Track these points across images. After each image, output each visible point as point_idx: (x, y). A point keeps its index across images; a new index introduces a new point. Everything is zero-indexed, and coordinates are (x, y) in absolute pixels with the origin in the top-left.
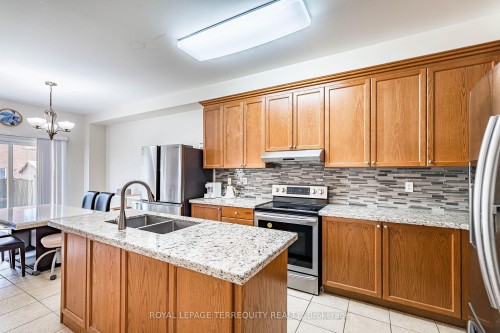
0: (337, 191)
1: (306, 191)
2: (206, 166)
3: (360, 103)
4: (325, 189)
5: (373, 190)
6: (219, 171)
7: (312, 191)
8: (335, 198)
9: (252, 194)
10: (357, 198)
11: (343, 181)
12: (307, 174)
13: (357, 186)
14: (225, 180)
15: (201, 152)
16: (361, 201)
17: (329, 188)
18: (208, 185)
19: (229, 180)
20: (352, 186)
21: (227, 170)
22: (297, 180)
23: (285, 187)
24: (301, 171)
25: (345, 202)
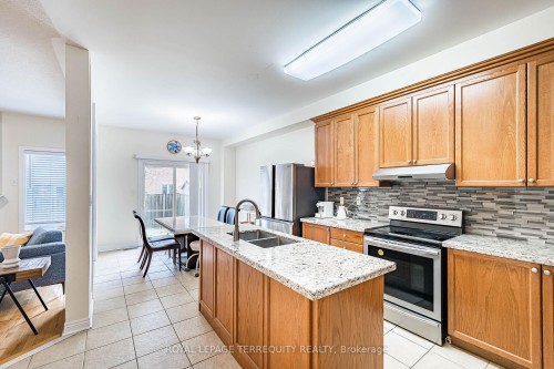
0: (479, 217)
1: (433, 216)
2: (317, 184)
3: (510, 98)
4: (459, 214)
5: (540, 218)
6: (331, 189)
7: (440, 216)
8: (474, 226)
9: (366, 216)
10: (510, 229)
11: (487, 205)
12: (435, 194)
13: (510, 212)
14: (337, 199)
15: (313, 169)
16: (517, 233)
17: (464, 213)
18: (319, 204)
19: (342, 199)
20: (502, 212)
21: (339, 188)
22: (421, 201)
23: (405, 209)
24: (426, 191)
25: (490, 233)
